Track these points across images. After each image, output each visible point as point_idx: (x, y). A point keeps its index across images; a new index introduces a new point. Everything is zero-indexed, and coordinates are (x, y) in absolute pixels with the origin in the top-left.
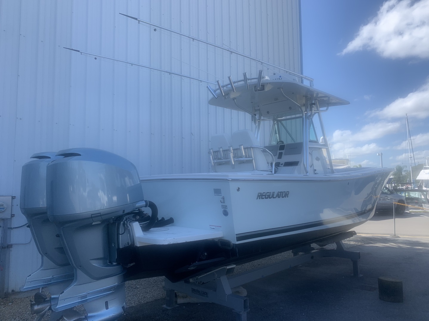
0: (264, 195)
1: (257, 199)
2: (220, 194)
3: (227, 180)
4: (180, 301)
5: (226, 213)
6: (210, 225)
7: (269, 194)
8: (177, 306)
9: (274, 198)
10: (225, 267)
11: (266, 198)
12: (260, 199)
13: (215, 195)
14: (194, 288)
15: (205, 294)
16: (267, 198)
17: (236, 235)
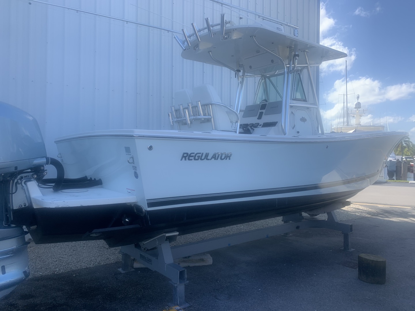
0: (193, 156)
1: (181, 160)
2: (130, 154)
3: (132, 136)
4: (136, 265)
5: (136, 176)
6: (127, 189)
7: (200, 155)
8: (133, 270)
9: (207, 159)
10: (164, 234)
11: (195, 159)
12: (185, 159)
13: (127, 154)
14: (141, 254)
15: (149, 261)
16: (198, 159)
17: (147, 200)
